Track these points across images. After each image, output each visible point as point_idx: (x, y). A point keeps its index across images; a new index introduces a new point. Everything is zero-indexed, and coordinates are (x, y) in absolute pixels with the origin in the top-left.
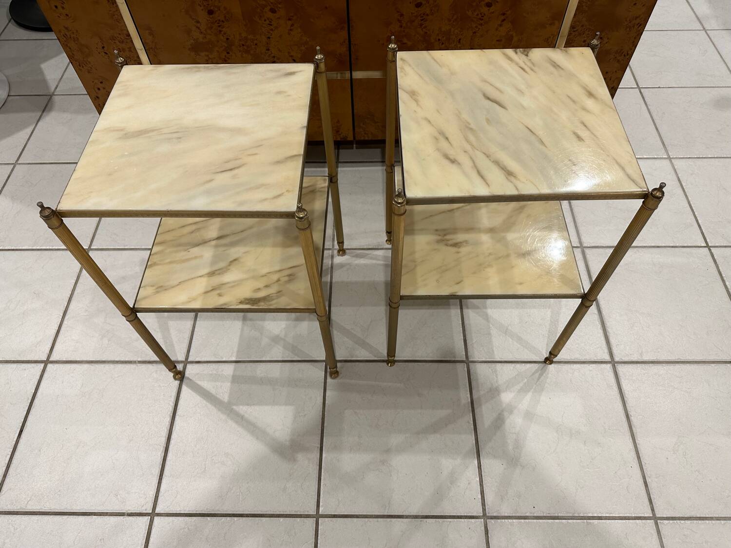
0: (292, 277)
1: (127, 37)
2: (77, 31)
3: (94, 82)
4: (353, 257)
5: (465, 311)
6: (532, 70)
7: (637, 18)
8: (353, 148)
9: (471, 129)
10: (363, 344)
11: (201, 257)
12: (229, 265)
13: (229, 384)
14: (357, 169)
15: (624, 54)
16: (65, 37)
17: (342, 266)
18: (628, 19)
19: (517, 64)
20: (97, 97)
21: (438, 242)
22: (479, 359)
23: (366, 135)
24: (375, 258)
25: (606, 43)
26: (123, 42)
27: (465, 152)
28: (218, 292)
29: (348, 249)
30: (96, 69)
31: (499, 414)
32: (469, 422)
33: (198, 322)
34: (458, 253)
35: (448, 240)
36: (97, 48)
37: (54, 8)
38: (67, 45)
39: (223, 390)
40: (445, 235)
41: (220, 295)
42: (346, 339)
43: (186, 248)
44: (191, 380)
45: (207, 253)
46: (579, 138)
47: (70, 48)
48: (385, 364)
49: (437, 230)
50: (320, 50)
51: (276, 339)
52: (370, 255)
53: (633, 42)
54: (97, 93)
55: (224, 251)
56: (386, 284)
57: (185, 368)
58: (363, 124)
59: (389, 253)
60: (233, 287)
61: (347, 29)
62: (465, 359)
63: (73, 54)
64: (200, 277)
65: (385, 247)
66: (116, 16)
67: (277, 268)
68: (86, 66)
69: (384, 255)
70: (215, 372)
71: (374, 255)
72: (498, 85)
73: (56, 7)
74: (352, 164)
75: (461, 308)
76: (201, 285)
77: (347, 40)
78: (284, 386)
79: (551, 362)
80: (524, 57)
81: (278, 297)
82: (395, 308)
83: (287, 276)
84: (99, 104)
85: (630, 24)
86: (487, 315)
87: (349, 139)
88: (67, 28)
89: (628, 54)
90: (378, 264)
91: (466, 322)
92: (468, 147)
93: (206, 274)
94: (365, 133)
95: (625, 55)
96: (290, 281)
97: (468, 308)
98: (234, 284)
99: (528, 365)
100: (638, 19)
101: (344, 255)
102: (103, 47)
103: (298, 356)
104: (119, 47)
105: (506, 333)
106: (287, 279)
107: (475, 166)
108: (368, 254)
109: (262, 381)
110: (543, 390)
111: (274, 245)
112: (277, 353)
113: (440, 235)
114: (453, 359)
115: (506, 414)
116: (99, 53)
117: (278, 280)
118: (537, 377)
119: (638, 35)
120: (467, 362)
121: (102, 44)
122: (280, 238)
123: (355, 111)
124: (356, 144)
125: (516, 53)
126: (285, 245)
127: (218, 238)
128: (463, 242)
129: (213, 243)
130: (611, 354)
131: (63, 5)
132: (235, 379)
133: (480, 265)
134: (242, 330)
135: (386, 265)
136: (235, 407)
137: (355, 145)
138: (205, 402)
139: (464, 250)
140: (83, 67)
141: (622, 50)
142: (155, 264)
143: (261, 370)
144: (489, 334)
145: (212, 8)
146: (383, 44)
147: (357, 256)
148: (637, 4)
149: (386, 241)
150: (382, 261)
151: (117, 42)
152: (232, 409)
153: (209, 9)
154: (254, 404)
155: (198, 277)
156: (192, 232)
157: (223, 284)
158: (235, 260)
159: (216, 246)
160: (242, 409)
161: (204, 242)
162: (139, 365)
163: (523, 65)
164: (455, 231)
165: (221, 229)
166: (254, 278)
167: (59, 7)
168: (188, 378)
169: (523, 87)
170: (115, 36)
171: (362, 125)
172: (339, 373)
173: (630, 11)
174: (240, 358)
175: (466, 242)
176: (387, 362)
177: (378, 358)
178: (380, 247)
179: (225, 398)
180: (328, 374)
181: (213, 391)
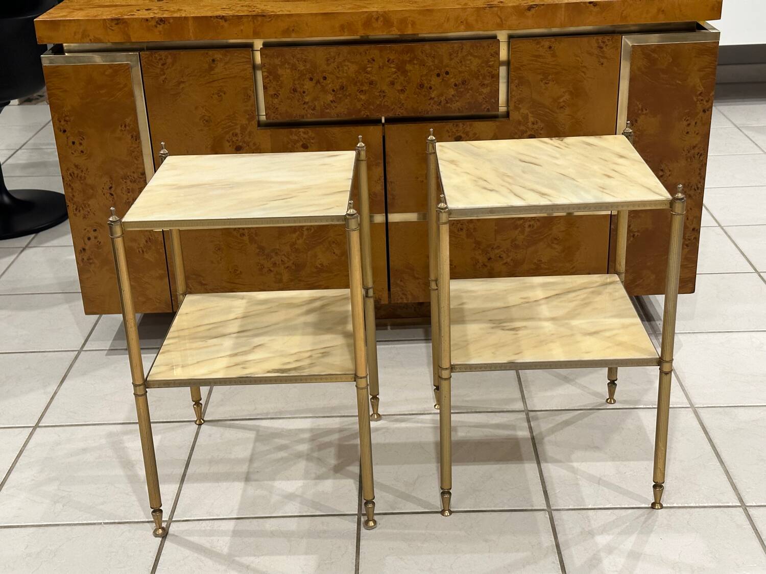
0: (325, 354)
1: (141, 176)
2: (87, 169)
3: (86, 230)
4: (392, 421)
5: (543, 465)
6: (566, 147)
7: (694, 147)
8: (387, 329)
9: (508, 176)
10: (407, 497)
11: (222, 345)
12: (253, 349)
13: (227, 539)
14: (393, 346)
15: (693, 187)
16: (71, 175)
17: (377, 429)
18: (685, 149)
19: (552, 145)
20: (84, 249)
21: (493, 328)
22: (564, 507)
23: (404, 297)
24: (422, 422)
25: (669, 175)
26: (135, 182)
27: (502, 186)
28: (244, 366)
29: (383, 415)
30: (94, 214)
31: (594, 555)
32: (554, 563)
33: (184, 486)
34: (517, 334)
35: (504, 327)
36: (103, 188)
37: (71, 144)
38: (70, 185)
39: (223, 544)
40: (500, 323)
41: (244, 368)
42: (384, 494)
43: (204, 339)
44: (177, 536)
45: (228, 343)
46: (609, 177)
47: (72, 189)
48: (440, 515)
49: (491, 320)
50: (362, 138)
51: (290, 497)
52: (413, 420)
53: (700, 174)
54: (85, 244)
55: (247, 340)
56: (436, 443)
57: (168, 526)
58: (401, 281)
59: (438, 417)
60: (258, 362)
61: (382, 165)
62: (546, 508)
63: (73, 196)
64: (221, 357)
65: (433, 412)
66: (136, 153)
67: (309, 349)
68: (83, 210)
69: (431, 419)
70: (209, 528)
71: (419, 419)
72: (533, 155)
73: (74, 143)
74: (386, 343)
75: (539, 463)
76: (224, 363)
77: (383, 178)
78: (302, 538)
79: (662, 507)
80: (559, 142)
81: (309, 367)
82: (446, 379)
83: (320, 353)
84: (83, 259)
85: (689, 155)
86: (573, 467)
87: (382, 302)
88: (76, 166)
89: (698, 188)
90: (425, 427)
91: (545, 475)
92: (504, 184)
93: (227, 356)
94: (403, 294)
95: (695, 190)
96: (323, 357)
97: (546, 461)
98: (258, 361)
99: (630, 511)
100: (697, 148)
101: (379, 420)
102: (111, 188)
103: (321, 511)
104: (128, 188)
105: (599, 483)
106: (320, 355)
107: (511, 191)
108: (412, 418)
109: (273, 534)
110: (651, 531)
111: (303, 334)
112: (292, 508)
113: (494, 324)
114: (530, 508)
115: (602, 554)
116: (104, 194)
117: (310, 356)
118: (643, 520)
119: (702, 165)
120: (550, 510)
121: (111, 184)
122: (310, 330)
123: (391, 263)
124: (391, 326)
125: (551, 140)
126: (315, 334)
127: (238, 332)
128: (522, 327)
129: (235, 335)
130: (741, 500)
131: (81, 141)
132: (236, 533)
133: (541, 342)
134: (245, 490)
135: (435, 428)
136: (237, 559)
137: (389, 327)
138: (196, 555)
139: (521, 333)
140: (79, 211)
141: (690, 183)
142: (168, 351)
143: (269, 525)
144: (578, 484)
145: (241, 144)
146: (423, 181)
147: (397, 421)
148: (690, 133)
149: (435, 406)
150: (430, 424)
151: (128, 181)
152: (234, 560)
153: (237, 145)
154: (262, 555)
155: (218, 358)
156: (209, 329)
157: (247, 361)
158: (260, 345)
159: (237, 337)
160: (246, 560)
161: (224, 335)
162: (105, 525)
163: (558, 145)
164: (512, 320)
165: (241, 326)
166: (282, 356)
167: (77, 143)
168: (173, 535)
169: (558, 155)
170: (128, 174)
171: (399, 282)
172: (378, 523)
173: (685, 141)
174: (243, 515)
175: (525, 327)
176: (442, 512)
177: (428, 509)
178: (426, 412)
179: (225, 550)
180: (362, 525)
181: (208, 545)
